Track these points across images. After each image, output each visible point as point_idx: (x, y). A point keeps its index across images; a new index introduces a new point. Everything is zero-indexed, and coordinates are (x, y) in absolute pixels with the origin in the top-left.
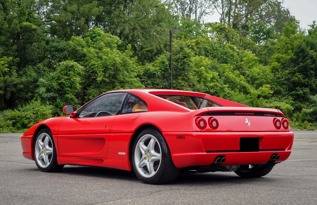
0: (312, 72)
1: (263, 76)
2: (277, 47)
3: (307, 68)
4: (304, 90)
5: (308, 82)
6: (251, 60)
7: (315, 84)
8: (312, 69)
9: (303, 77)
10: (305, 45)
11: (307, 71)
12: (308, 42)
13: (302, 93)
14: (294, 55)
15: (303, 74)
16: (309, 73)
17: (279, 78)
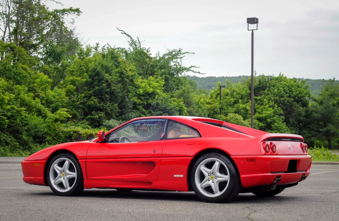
0: (107, 96)
1: (58, 99)
2: (71, 70)
3: (103, 92)
4: (99, 115)
5: (103, 106)
6: (44, 82)
7: (110, 109)
8: (107, 93)
9: (98, 101)
10: (101, 68)
11: (102, 95)
12: (103, 65)
13: (98, 117)
14: (89, 78)
15: (98, 98)
16: (104, 97)
17: (74, 101)
